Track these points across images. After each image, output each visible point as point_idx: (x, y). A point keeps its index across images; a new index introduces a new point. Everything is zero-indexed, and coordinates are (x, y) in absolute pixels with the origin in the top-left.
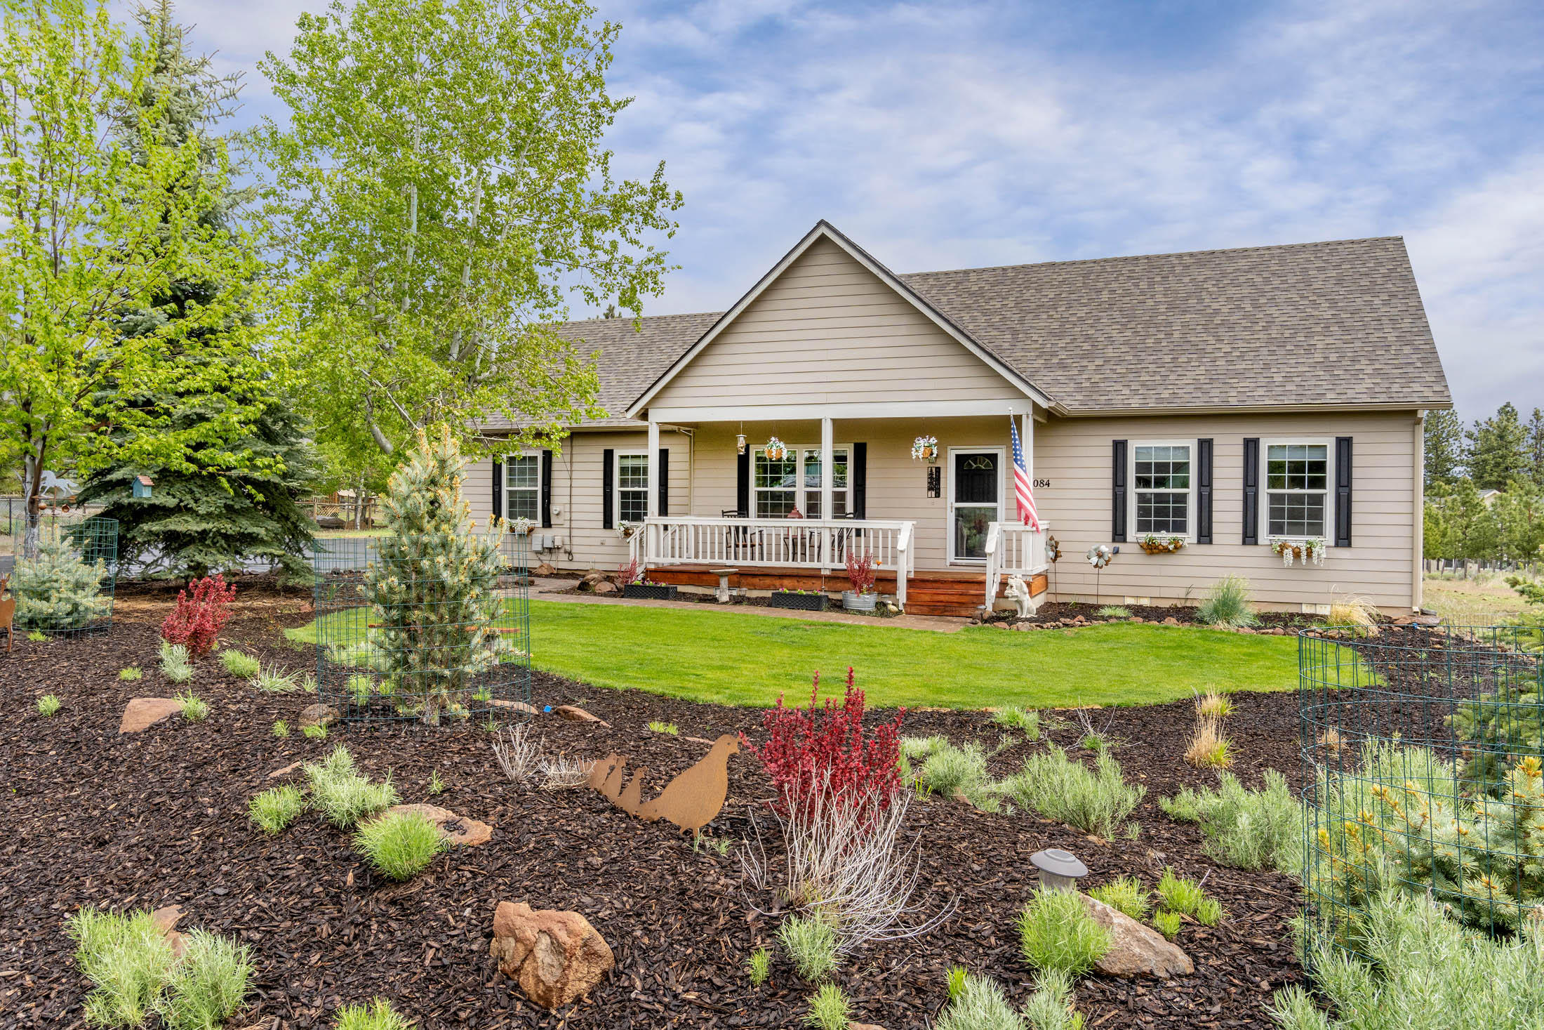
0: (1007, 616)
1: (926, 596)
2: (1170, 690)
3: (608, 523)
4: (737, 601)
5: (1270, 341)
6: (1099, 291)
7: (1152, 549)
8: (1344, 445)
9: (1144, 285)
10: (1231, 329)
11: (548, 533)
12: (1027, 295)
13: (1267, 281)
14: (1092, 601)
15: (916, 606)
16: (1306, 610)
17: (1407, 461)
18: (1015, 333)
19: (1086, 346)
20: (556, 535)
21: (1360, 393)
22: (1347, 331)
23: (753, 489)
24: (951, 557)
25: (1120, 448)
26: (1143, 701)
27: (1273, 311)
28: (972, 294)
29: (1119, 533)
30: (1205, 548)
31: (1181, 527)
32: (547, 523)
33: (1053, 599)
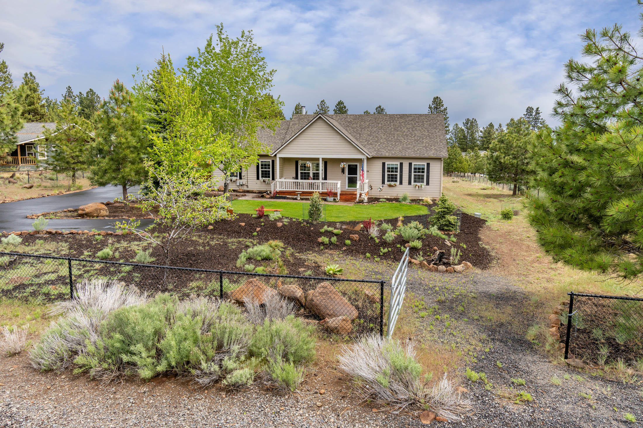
0: (361, 202)
1: (344, 197)
2: (394, 216)
3: (258, 178)
4: (302, 199)
5: (415, 140)
6: (379, 124)
7: (390, 186)
8: (428, 165)
9: (388, 123)
10: (407, 136)
11: (241, 181)
12: (362, 124)
13: (415, 124)
14: (379, 197)
15: (342, 200)
16: (420, 198)
17: (440, 168)
18: (360, 134)
19: (376, 139)
20: (243, 181)
21: (431, 154)
22: (430, 138)
23: (299, 172)
24: (347, 187)
25: (384, 164)
26: (390, 218)
27: (416, 132)
28: (349, 122)
29: (383, 182)
30: (401, 186)
31: (396, 181)
32: (241, 178)
33: (370, 197)
